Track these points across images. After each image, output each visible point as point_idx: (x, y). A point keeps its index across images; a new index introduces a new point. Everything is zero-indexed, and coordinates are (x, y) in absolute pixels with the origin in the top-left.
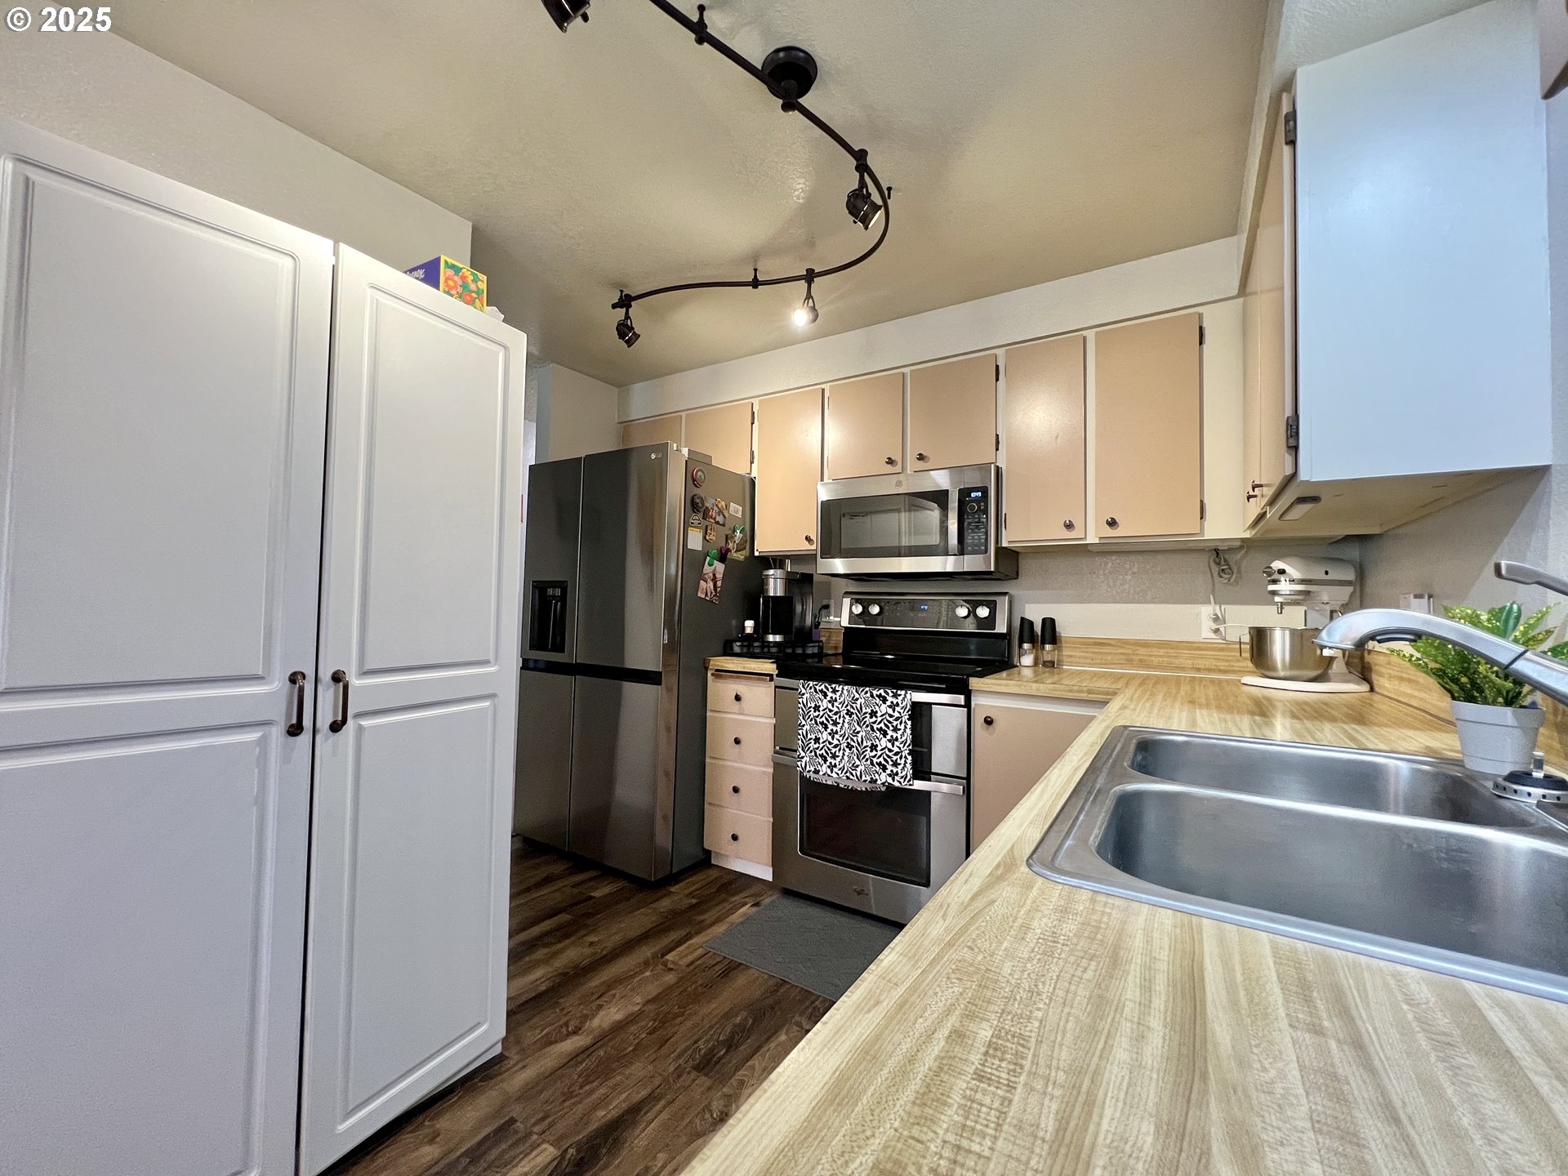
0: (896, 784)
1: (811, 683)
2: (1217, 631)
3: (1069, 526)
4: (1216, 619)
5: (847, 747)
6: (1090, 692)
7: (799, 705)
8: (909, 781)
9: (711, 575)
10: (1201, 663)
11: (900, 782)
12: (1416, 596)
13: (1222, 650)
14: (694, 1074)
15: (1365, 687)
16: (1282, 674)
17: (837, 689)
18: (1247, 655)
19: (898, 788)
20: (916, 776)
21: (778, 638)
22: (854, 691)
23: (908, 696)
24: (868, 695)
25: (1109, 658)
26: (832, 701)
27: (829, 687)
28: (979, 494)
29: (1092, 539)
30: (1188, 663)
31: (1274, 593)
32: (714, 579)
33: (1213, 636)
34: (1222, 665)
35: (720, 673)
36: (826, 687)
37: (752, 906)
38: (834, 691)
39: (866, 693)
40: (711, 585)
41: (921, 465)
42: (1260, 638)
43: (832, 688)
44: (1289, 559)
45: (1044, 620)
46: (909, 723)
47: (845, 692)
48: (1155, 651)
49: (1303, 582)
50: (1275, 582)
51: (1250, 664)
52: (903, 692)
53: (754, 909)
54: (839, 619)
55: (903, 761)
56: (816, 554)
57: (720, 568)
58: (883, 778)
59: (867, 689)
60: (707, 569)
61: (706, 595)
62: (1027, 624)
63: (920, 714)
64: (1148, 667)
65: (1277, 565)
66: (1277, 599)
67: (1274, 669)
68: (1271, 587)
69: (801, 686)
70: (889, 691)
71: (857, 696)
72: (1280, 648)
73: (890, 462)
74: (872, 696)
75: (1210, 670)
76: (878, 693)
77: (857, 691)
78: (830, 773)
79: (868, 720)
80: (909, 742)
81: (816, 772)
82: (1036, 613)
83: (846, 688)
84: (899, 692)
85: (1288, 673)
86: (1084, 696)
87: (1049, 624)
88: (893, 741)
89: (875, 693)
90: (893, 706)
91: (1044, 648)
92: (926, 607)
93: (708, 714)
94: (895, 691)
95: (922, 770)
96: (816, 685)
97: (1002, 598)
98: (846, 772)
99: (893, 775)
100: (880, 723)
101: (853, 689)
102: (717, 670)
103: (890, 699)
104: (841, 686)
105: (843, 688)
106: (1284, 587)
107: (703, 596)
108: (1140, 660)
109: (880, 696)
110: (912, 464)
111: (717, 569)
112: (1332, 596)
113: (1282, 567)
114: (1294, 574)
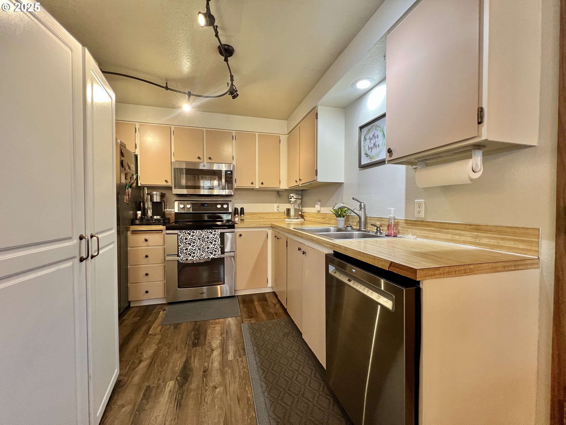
0: (216, 257)
1: (184, 231)
2: (278, 210)
3: (252, 183)
4: (278, 207)
5: (198, 249)
6: (264, 225)
7: (179, 239)
8: (220, 255)
9: (128, 193)
10: (274, 217)
11: (217, 256)
12: (319, 202)
13: (278, 214)
14: (194, 348)
15: (303, 220)
16: (292, 218)
17: (194, 231)
18: (286, 215)
19: (217, 258)
20: (221, 254)
21: (158, 217)
22: (201, 232)
23: (219, 231)
24: (206, 232)
25: (256, 217)
26: (192, 236)
27: (191, 231)
28: (230, 172)
29: (257, 187)
30: (272, 217)
31: (291, 201)
32: (129, 195)
33: (277, 211)
34: (279, 217)
35: (134, 232)
36: (190, 232)
37: (163, 311)
38: (193, 232)
39: (205, 232)
40: (128, 197)
41: (210, 161)
42: (288, 210)
43: (192, 232)
44: (293, 194)
45: (241, 208)
46: (220, 239)
47: (198, 232)
48: (265, 215)
49: (296, 199)
50: (291, 199)
51: (286, 216)
52: (217, 230)
53: (164, 312)
54: (174, 210)
55: (218, 250)
56: (172, 187)
57: (130, 190)
58: (212, 256)
59: (206, 230)
60: (127, 191)
61: (127, 201)
62: (236, 209)
63: (222, 235)
64: (264, 219)
65: (292, 195)
66: (291, 202)
67: (291, 217)
68: (290, 200)
69: (179, 232)
70: (213, 230)
71: (202, 233)
72: (292, 213)
73: (199, 158)
74: (207, 232)
75: (276, 219)
76: (209, 231)
77: (202, 232)
78: (193, 259)
79: (206, 240)
80: (220, 244)
81: (187, 260)
82: (239, 207)
83: (198, 231)
84: (216, 230)
85: (293, 218)
86: (263, 226)
87: (242, 209)
88: (214, 245)
89: (208, 231)
90: (214, 235)
91: (241, 216)
92: (207, 205)
93: (128, 249)
94: (215, 230)
95: (223, 252)
96: (186, 231)
97: (230, 202)
98: (199, 257)
99: (215, 255)
100: (210, 240)
101: (201, 231)
102: (132, 231)
103: (213, 233)
104: (196, 231)
105: (197, 231)
106: (293, 200)
107: (126, 202)
108: (263, 217)
109: (210, 232)
110: (206, 160)
111: (129, 191)
112: (299, 201)
113: (293, 195)
114: (295, 197)
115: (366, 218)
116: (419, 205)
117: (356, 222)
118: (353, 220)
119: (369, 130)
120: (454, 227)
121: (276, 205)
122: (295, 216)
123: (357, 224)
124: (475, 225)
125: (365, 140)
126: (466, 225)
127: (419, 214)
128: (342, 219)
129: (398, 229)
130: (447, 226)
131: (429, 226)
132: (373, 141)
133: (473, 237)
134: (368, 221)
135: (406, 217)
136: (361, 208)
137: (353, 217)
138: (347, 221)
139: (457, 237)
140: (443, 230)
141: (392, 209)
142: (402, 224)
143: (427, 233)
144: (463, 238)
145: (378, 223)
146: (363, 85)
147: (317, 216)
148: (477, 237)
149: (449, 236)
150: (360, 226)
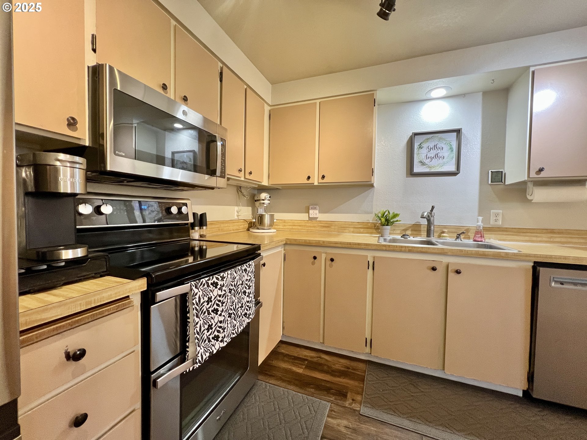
2: (238, 216)
4: (238, 212)
10: (234, 228)
13: (238, 222)
25: (214, 229)
30: (232, 228)
34: (238, 227)
64: (224, 231)
75: (236, 230)
108: (222, 229)
116: (497, 215)
117: (399, 230)
118: (395, 228)
119: (428, 139)
120: (531, 231)
123: (401, 232)
124: (550, 229)
125: (421, 148)
126: (543, 229)
127: (496, 222)
129: (468, 235)
130: (525, 231)
131: (507, 231)
132: (434, 152)
133: (548, 238)
139: (534, 239)
140: (521, 234)
143: (504, 237)
144: (539, 239)
149: (527, 238)
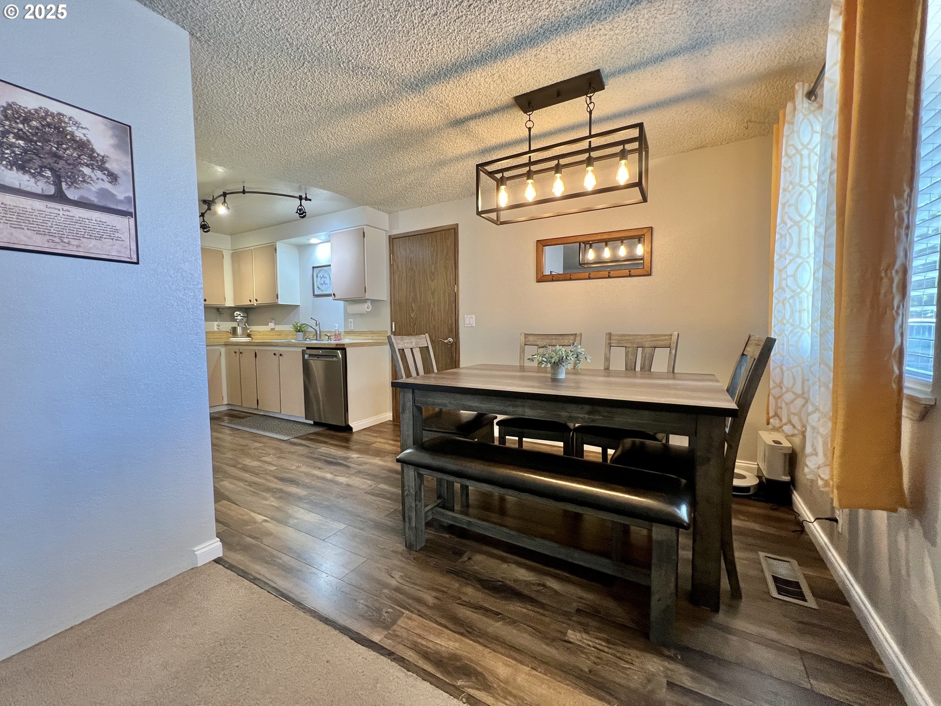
2: (218, 328)
4: (218, 326)
12: (274, 321)
16: (239, 337)
18: (232, 333)
31: (237, 319)
42: (234, 329)
49: (242, 317)
50: (236, 317)
65: (237, 313)
72: (239, 331)
85: (241, 336)
106: (239, 318)
112: (245, 319)
113: (239, 313)
114: (242, 315)
115: (320, 331)
116: (351, 323)
117: (312, 335)
118: (309, 334)
119: (319, 271)
121: (216, 323)
122: (242, 334)
123: (313, 337)
124: (372, 331)
125: (317, 277)
127: (351, 328)
128: (301, 333)
131: (356, 333)
132: (323, 279)
134: (322, 334)
135: (345, 329)
136: (317, 325)
137: (310, 332)
138: (305, 335)
141: (337, 325)
142: (343, 334)
143: (355, 337)
145: (328, 334)
146: (313, 241)
147: (271, 334)
148: (372, 337)
150: (317, 337)
